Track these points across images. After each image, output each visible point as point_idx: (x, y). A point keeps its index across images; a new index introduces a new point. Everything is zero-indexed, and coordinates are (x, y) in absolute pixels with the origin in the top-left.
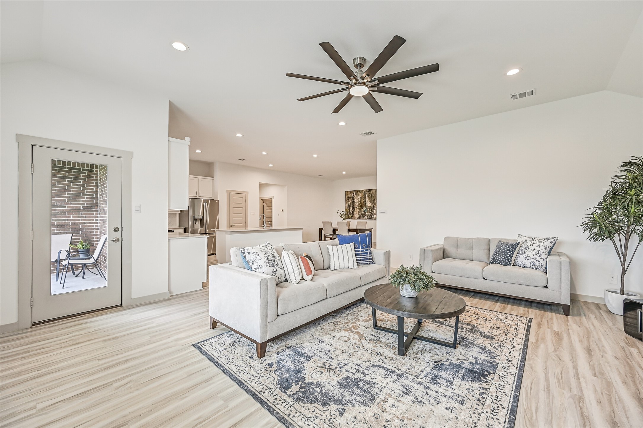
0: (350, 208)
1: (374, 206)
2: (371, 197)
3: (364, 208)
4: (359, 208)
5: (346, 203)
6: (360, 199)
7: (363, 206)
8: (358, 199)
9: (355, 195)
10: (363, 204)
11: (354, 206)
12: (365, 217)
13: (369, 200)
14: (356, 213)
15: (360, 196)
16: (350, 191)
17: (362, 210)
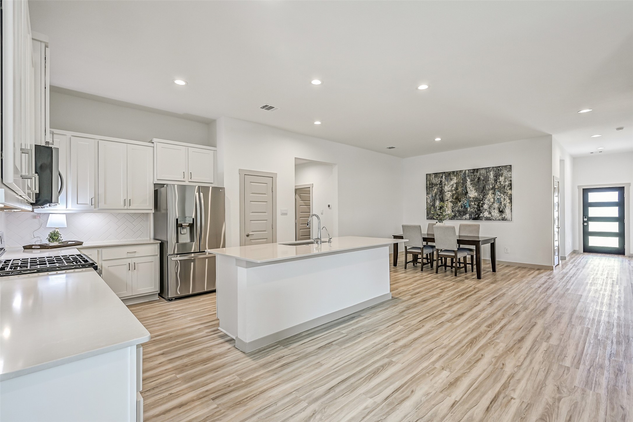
0: (434, 202)
1: (483, 197)
2: (478, 182)
3: (464, 201)
4: (454, 200)
5: (427, 194)
6: (455, 185)
7: (461, 198)
8: (451, 187)
9: (444, 180)
10: (460, 195)
11: (443, 198)
12: (465, 216)
13: (474, 186)
14: (448, 210)
15: (455, 180)
16: (435, 174)
17: (460, 204)
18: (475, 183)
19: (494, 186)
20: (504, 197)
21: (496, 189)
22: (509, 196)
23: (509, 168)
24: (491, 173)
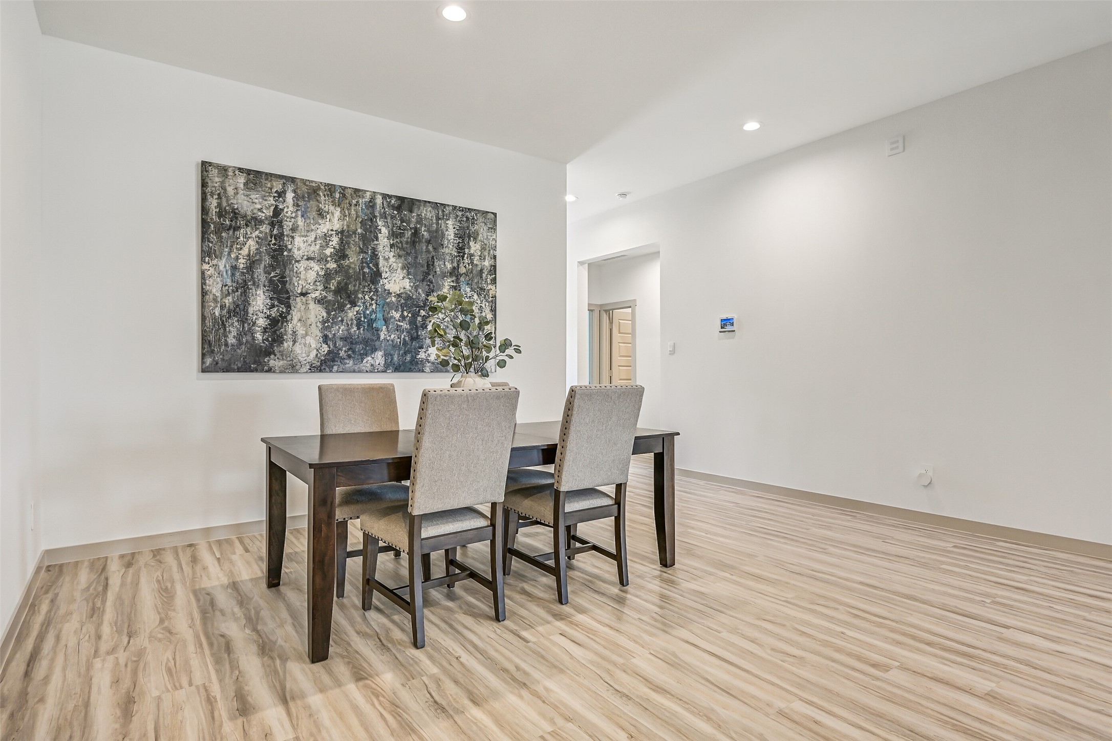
0: (245, 293)
1: (428, 295)
2: (413, 243)
3: (366, 303)
4: (330, 297)
5: (206, 254)
6: (335, 241)
7: (356, 292)
8: (318, 242)
9: (291, 208)
10: (355, 280)
11: (284, 283)
12: (369, 358)
13: (400, 256)
14: (307, 334)
15: (334, 221)
16: (249, 172)
17: (351, 314)
18: (405, 246)
19: (455, 264)
20: (479, 302)
21: (461, 275)
22: (492, 300)
23: (491, 219)
24: (450, 222)
